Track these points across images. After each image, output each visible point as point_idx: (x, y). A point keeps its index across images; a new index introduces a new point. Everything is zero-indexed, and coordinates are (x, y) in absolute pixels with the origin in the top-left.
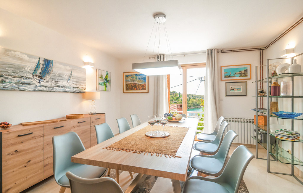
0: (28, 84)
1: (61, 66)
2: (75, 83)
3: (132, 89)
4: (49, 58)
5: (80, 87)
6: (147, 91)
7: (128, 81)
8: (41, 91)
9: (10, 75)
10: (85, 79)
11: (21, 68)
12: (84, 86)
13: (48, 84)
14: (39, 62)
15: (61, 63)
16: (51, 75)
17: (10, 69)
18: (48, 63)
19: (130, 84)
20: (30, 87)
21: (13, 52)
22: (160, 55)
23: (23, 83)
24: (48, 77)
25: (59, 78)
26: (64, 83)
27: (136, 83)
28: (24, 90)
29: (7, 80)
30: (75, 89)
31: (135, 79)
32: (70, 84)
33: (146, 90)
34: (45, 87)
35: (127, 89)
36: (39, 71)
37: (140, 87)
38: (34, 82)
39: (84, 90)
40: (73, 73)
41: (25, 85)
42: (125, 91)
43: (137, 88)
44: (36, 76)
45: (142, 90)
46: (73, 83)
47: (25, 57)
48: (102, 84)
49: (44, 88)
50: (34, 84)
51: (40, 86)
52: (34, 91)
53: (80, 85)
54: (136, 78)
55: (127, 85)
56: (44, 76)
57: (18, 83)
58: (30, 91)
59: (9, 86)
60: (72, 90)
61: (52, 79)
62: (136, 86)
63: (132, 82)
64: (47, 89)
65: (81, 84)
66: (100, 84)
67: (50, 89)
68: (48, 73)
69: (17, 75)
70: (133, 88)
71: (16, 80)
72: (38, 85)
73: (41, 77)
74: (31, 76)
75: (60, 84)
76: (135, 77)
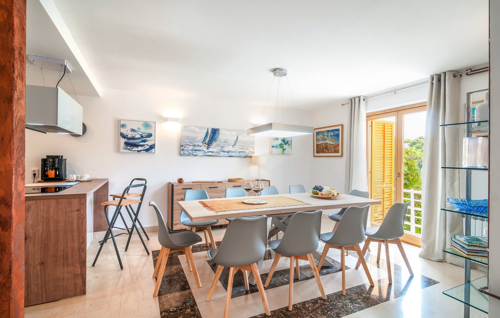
0: (199, 150)
1: (227, 133)
2: (241, 147)
3: (323, 152)
4: (215, 127)
5: (246, 151)
6: (339, 154)
7: (319, 140)
8: (209, 156)
9: (187, 145)
10: (253, 143)
11: (194, 139)
12: (252, 150)
13: (215, 150)
14: (207, 132)
15: (226, 130)
16: (218, 141)
17: (187, 140)
18: (215, 131)
19: (321, 144)
20: (200, 153)
21: (189, 128)
22: (354, 98)
23: (196, 150)
24: (214, 144)
25: (225, 144)
26: (230, 148)
27: (327, 143)
28: (196, 155)
29: (185, 149)
30: (241, 154)
31: (326, 137)
32: (237, 148)
33: (339, 152)
34: (212, 152)
35: (318, 152)
36: (208, 139)
37: (332, 148)
38: (204, 149)
39: (251, 155)
40: (239, 138)
41: (197, 152)
42: (316, 155)
43: (328, 150)
44: (205, 144)
45: (334, 152)
46: (239, 147)
47: (198, 130)
48: (277, 146)
49: (211, 154)
50: (203, 150)
51: (208, 152)
52: (203, 156)
53: (247, 149)
54: (328, 136)
55: (317, 145)
56: (211, 143)
57: (192, 150)
58: (200, 156)
59: (186, 153)
60: (238, 154)
61: (218, 145)
62: (327, 147)
63: (323, 142)
64: (214, 154)
65: (249, 148)
66: (273, 147)
67: (216, 154)
68: (215, 140)
69: (191, 144)
70: (324, 150)
71: (191, 148)
72: (206, 151)
73: (209, 144)
74: (202, 144)
75: (226, 149)
76: (326, 134)
